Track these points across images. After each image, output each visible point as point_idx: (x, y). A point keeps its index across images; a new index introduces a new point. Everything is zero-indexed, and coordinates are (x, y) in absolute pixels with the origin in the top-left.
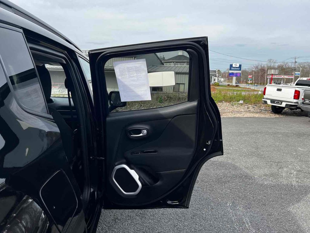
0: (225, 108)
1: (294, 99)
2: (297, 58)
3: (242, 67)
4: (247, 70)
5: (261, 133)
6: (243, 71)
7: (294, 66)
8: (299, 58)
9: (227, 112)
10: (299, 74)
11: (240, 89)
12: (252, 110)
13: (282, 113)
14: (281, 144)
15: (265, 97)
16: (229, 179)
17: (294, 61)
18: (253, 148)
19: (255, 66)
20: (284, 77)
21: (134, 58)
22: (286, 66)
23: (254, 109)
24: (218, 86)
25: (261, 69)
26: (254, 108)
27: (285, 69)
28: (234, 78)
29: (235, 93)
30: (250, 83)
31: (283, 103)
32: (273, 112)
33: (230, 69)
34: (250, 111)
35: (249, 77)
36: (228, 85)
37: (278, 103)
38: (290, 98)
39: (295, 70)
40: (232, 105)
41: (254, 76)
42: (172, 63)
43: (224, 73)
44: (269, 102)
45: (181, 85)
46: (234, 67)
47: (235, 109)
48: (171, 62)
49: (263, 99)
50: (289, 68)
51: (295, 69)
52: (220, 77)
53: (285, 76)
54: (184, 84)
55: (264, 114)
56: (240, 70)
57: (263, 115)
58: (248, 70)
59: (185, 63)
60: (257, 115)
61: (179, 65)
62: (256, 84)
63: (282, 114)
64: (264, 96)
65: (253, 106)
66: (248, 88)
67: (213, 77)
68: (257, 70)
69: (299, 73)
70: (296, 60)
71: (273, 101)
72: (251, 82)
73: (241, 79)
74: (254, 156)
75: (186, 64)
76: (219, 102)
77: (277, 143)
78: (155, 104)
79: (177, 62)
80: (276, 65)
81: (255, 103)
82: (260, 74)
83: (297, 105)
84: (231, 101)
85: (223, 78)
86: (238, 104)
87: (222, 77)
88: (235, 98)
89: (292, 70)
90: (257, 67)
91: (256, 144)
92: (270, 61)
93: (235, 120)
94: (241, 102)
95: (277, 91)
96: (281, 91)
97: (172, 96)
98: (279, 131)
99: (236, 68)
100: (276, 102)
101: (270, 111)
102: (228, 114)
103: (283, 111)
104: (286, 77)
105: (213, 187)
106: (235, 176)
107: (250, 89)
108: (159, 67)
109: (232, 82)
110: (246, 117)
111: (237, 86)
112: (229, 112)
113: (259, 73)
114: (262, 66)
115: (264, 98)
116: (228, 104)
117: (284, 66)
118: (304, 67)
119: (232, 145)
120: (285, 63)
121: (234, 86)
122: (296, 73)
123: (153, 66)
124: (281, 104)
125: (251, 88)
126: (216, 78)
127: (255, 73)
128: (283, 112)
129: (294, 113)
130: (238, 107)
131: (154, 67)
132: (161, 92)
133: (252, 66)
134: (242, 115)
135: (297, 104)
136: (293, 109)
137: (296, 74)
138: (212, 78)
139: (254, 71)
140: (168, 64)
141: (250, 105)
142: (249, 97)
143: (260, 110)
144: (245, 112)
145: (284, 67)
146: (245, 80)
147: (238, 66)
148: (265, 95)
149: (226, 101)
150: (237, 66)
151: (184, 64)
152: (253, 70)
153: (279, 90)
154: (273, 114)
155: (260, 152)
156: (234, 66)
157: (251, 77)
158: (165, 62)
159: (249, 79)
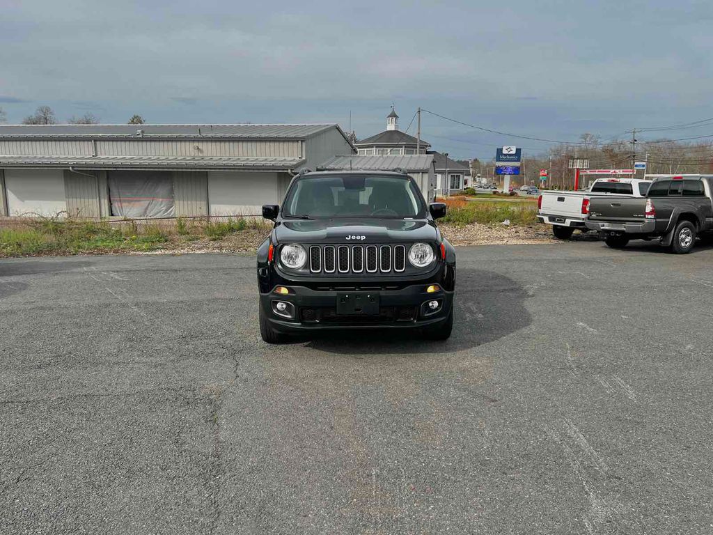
1: (583, 213)
2: (639, 132)
6: (528, 161)
7: (632, 150)
8: (642, 131)
10: (643, 166)
11: (519, 200)
12: (523, 234)
13: (571, 237)
15: (541, 211)
19: (553, 148)
21: (300, 142)
23: (527, 233)
24: (472, 194)
25: (563, 157)
27: (617, 154)
28: (507, 178)
30: (543, 187)
31: (567, 220)
32: (556, 238)
33: (498, 159)
34: (519, 236)
35: (541, 173)
36: (495, 193)
37: (560, 220)
38: (577, 212)
40: (489, 228)
41: (552, 171)
42: (374, 149)
43: (488, 166)
44: (546, 219)
46: (506, 155)
47: (494, 235)
48: (372, 147)
49: (538, 216)
51: (634, 156)
52: (479, 175)
53: (617, 171)
56: (518, 160)
57: (540, 241)
58: (539, 159)
59: (402, 147)
61: (389, 153)
63: (570, 240)
64: (539, 210)
65: (525, 228)
67: (461, 176)
68: (558, 157)
69: (644, 163)
70: (635, 135)
71: (552, 218)
72: (545, 184)
73: (525, 179)
75: (403, 149)
76: (468, 224)
79: (384, 146)
81: (529, 224)
82: (565, 167)
84: (489, 222)
85: (486, 177)
86: (501, 226)
87: (484, 176)
88: (496, 216)
89: (628, 157)
90: (558, 152)
92: (585, 136)
94: (507, 222)
95: (558, 201)
99: (509, 158)
100: (557, 220)
101: (551, 235)
104: (619, 172)
108: (351, 158)
109: (502, 186)
110: (510, 245)
111: (512, 194)
113: (562, 165)
114: (570, 148)
115: (539, 214)
116: (483, 227)
117: (615, 147)
121: (506, 195)
122: (636, 163)
123: (336, 156)
124: (564, 222)
126: (470, 179)
127: (554, 164)
128: (573, 237)
130: (499, 231)
131: (339, 159)
133: (549, 150)
135: (581, 221)
137: (636, 166)
138: (459, 178)
139: (552, 161)
140: (366, 150)
141: (520, 228)
144: (509, 237)
145: (616, 150)
146: (533, 181)
147: (514, 152)
148: (540, 208)
149: (480, 222)
150: (511, 153)
151: (401, 149)
152: (549, 159)
153: (561, 199)
156: (505, 152)
157: (546, 173)
158: (360, 147)
159: (541, 178)
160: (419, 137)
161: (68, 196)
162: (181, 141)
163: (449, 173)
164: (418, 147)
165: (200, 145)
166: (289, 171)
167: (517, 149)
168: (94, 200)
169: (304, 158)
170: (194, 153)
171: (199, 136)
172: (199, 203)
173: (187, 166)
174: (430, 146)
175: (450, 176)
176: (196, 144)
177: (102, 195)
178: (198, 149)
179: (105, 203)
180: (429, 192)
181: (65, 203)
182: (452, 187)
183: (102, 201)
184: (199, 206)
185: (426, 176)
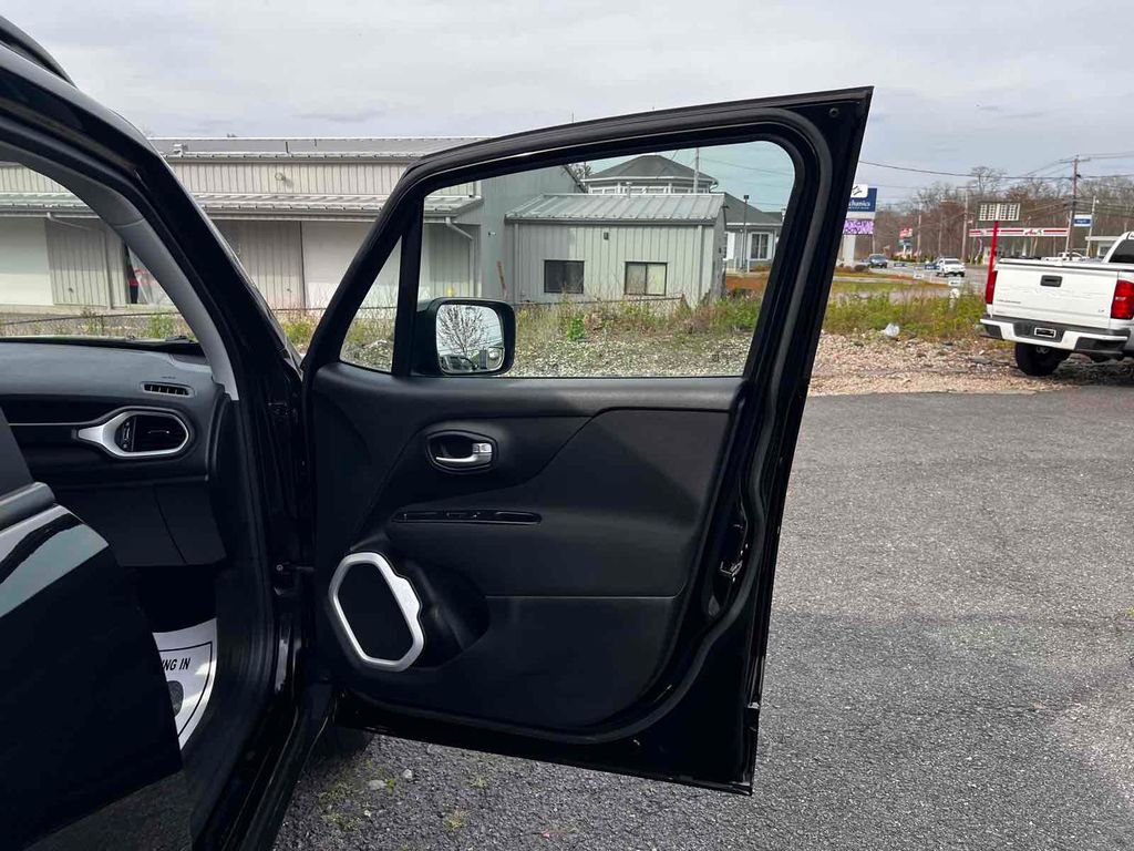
0: (832, 357)
1: (1113, 316)
2: (1084, 161)
3: (877, 199)
4: (895, 209)
5: (1000, 463)
7: (1072, 193)
8: (1089, 160)
9: (840, 375)
10: (1088, 221)
11: (872, 280)
12: (938, 362)
13: (1057, 371)
14: (1102, 520)
15: (991, 309)
16: (914, 727)
17: (1070, 173)
18: (983, 539)
19: (923, 192)
20: (1031, 232)
22: (1037, 191)
23: (945, 357)
25: (944, 206)
26: (942, 354)
27: (1033, 202)
28: (851, 240)
29: (864, 295)
30: (905, 257)
31: (1067, 333)
34: (931, 366)
35: (903, 234)
37: (1048, 333)
38: (1097, 313)
39: (1074, 205)
40: (856, 344)
41: (922, 230)
42: (619, 187)
44: (1008, 331)
45: (652, 269)
47: (870, 361)
48: (614, 183)
49: (983, 321)
50: (1048, 200)
51: (1075, 203)
53: (1035, 230)
54: (665, 264)
55: (987, 376)
56: (872, 209)
57: (982, 383)
58: (899, 210)
59: (667, 185)
60: (960, 385)
61: (644, 193)
62: (927, 262)
63: (1057, 378)
64: (989, 306)
65: (937, 345)
66: (903, 277)
67: (770, 237)
68: (931, 207)
69: (1089, 217)
70: (1078, 166)
71: (1023, 327)
72: (910, 253)
73: (874, 243)
74: (1000, 584)
75: (669, 187)
77: (1083, 515)
78: (552, 348)
79: (635, 183)
80: (1004, 189)
81: (945, 337)
82: (943, 224)
83: (1123, 342)
84: (851, 331)
86: (882, 338)
88: (864, 315)
89: (1065, 205)
90: (930, 199)
91: (990, 519)
92: (978, 173)
93: (878, 409)
94: (891, 330)
95: (1042, 284)
96: (1059, 286)
97: (619, 313)
98: (1069, 454)
99: (857, 203)
100: (1038, 332)
101: (1007, 364)
102: (846, 381)
103: (1061, 366)
104: (1040, 232)
105: (844, 781)
106: (940, 707)
107: (911, 279)
108: (569, 198)
110: (918, 394)
111: (859, 269)
112: (849, 375)
113: (938, 220)
114: (951, 192)
115: (987, 317)
116: (842, 341)
117: (1030, 190)
118: (1104, 196)
119: (888, 529)
120: (1035, 181)
121: (850, 271)
122: (1077, 217)
123: (545, 196)
124: (1059, 337)
125: (915, 277)
127: (924, 220)
128: (1061, 370)
129: (1104, 373)
130: (881, 353)
131: (550, 201)
132: (579, 298)
133: (915, 195)
134: (901, 382)
135: (1126, 338)
136: (1106, 358)
137: (1076, 221)
138: (767, 240)
139: (922, 212)
140: (604, 188)
141: (926, 344)
142: (921, 311)
143: (967, 361)
144: (909, 370)
145: (1031, 196)
146: (888, 247)
147: (865, 194)
148: (991, 303)
149: (832, 328)
150: (859, 196)
151: (665, 188)
152: (916, 210)
153: (1051, 281)
154: (1019, 376)
155: (1019, 560)
157: (910, 234)
158: (594, 184)
159: (901, 241)
160: (697, 167)
161: (54, 264)
162: (252, 164)
163: (750, 229)
164: (696, 183)
165: (287, 172)
166: (448, 221)
167: (870, 190)
168: (100, 273)
169: (478, 197)
170: (276, 187)
171: (286, 155)
172: (286, 278)
173: (258, 212)
174: (716, 183)
175: (750, 236)
176: (280, 170)
177: (113, 266)
178: (284, 179)
179: (119, 278)
180: (714, 264)
181: (49, 277)
182: (754, 255)
183: (114, 275)
184: (286, 286)
185: (710, 233)
